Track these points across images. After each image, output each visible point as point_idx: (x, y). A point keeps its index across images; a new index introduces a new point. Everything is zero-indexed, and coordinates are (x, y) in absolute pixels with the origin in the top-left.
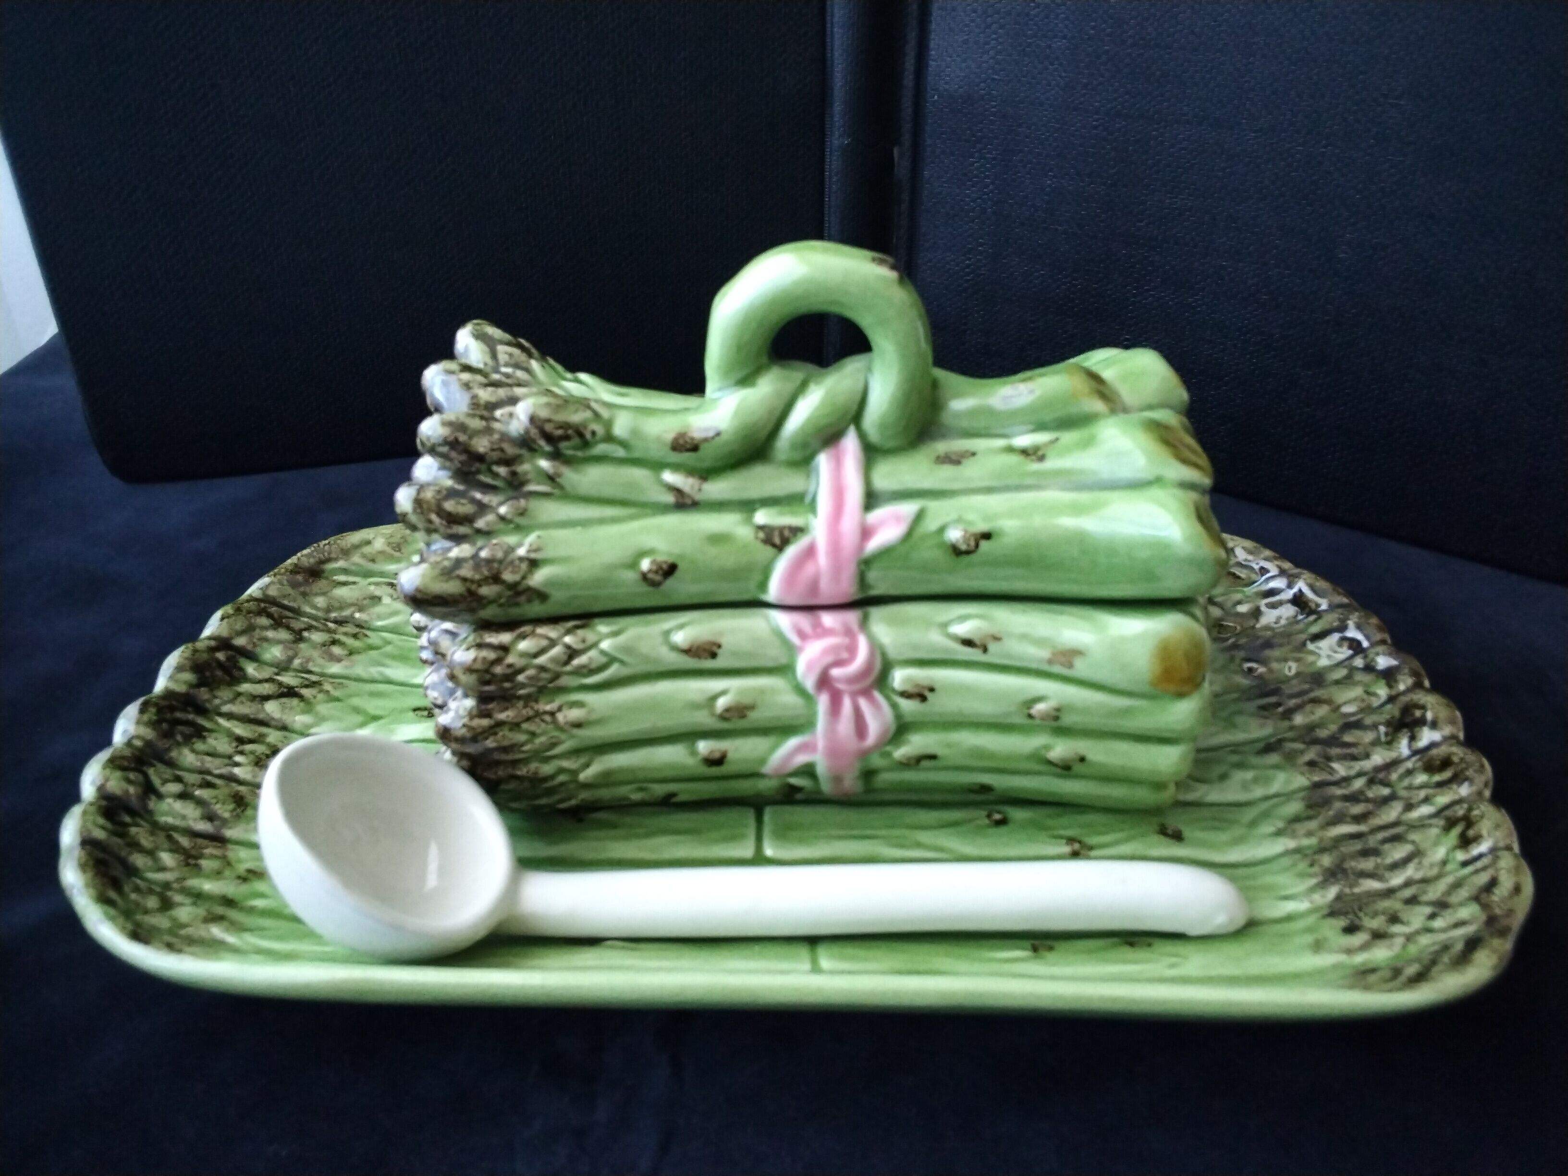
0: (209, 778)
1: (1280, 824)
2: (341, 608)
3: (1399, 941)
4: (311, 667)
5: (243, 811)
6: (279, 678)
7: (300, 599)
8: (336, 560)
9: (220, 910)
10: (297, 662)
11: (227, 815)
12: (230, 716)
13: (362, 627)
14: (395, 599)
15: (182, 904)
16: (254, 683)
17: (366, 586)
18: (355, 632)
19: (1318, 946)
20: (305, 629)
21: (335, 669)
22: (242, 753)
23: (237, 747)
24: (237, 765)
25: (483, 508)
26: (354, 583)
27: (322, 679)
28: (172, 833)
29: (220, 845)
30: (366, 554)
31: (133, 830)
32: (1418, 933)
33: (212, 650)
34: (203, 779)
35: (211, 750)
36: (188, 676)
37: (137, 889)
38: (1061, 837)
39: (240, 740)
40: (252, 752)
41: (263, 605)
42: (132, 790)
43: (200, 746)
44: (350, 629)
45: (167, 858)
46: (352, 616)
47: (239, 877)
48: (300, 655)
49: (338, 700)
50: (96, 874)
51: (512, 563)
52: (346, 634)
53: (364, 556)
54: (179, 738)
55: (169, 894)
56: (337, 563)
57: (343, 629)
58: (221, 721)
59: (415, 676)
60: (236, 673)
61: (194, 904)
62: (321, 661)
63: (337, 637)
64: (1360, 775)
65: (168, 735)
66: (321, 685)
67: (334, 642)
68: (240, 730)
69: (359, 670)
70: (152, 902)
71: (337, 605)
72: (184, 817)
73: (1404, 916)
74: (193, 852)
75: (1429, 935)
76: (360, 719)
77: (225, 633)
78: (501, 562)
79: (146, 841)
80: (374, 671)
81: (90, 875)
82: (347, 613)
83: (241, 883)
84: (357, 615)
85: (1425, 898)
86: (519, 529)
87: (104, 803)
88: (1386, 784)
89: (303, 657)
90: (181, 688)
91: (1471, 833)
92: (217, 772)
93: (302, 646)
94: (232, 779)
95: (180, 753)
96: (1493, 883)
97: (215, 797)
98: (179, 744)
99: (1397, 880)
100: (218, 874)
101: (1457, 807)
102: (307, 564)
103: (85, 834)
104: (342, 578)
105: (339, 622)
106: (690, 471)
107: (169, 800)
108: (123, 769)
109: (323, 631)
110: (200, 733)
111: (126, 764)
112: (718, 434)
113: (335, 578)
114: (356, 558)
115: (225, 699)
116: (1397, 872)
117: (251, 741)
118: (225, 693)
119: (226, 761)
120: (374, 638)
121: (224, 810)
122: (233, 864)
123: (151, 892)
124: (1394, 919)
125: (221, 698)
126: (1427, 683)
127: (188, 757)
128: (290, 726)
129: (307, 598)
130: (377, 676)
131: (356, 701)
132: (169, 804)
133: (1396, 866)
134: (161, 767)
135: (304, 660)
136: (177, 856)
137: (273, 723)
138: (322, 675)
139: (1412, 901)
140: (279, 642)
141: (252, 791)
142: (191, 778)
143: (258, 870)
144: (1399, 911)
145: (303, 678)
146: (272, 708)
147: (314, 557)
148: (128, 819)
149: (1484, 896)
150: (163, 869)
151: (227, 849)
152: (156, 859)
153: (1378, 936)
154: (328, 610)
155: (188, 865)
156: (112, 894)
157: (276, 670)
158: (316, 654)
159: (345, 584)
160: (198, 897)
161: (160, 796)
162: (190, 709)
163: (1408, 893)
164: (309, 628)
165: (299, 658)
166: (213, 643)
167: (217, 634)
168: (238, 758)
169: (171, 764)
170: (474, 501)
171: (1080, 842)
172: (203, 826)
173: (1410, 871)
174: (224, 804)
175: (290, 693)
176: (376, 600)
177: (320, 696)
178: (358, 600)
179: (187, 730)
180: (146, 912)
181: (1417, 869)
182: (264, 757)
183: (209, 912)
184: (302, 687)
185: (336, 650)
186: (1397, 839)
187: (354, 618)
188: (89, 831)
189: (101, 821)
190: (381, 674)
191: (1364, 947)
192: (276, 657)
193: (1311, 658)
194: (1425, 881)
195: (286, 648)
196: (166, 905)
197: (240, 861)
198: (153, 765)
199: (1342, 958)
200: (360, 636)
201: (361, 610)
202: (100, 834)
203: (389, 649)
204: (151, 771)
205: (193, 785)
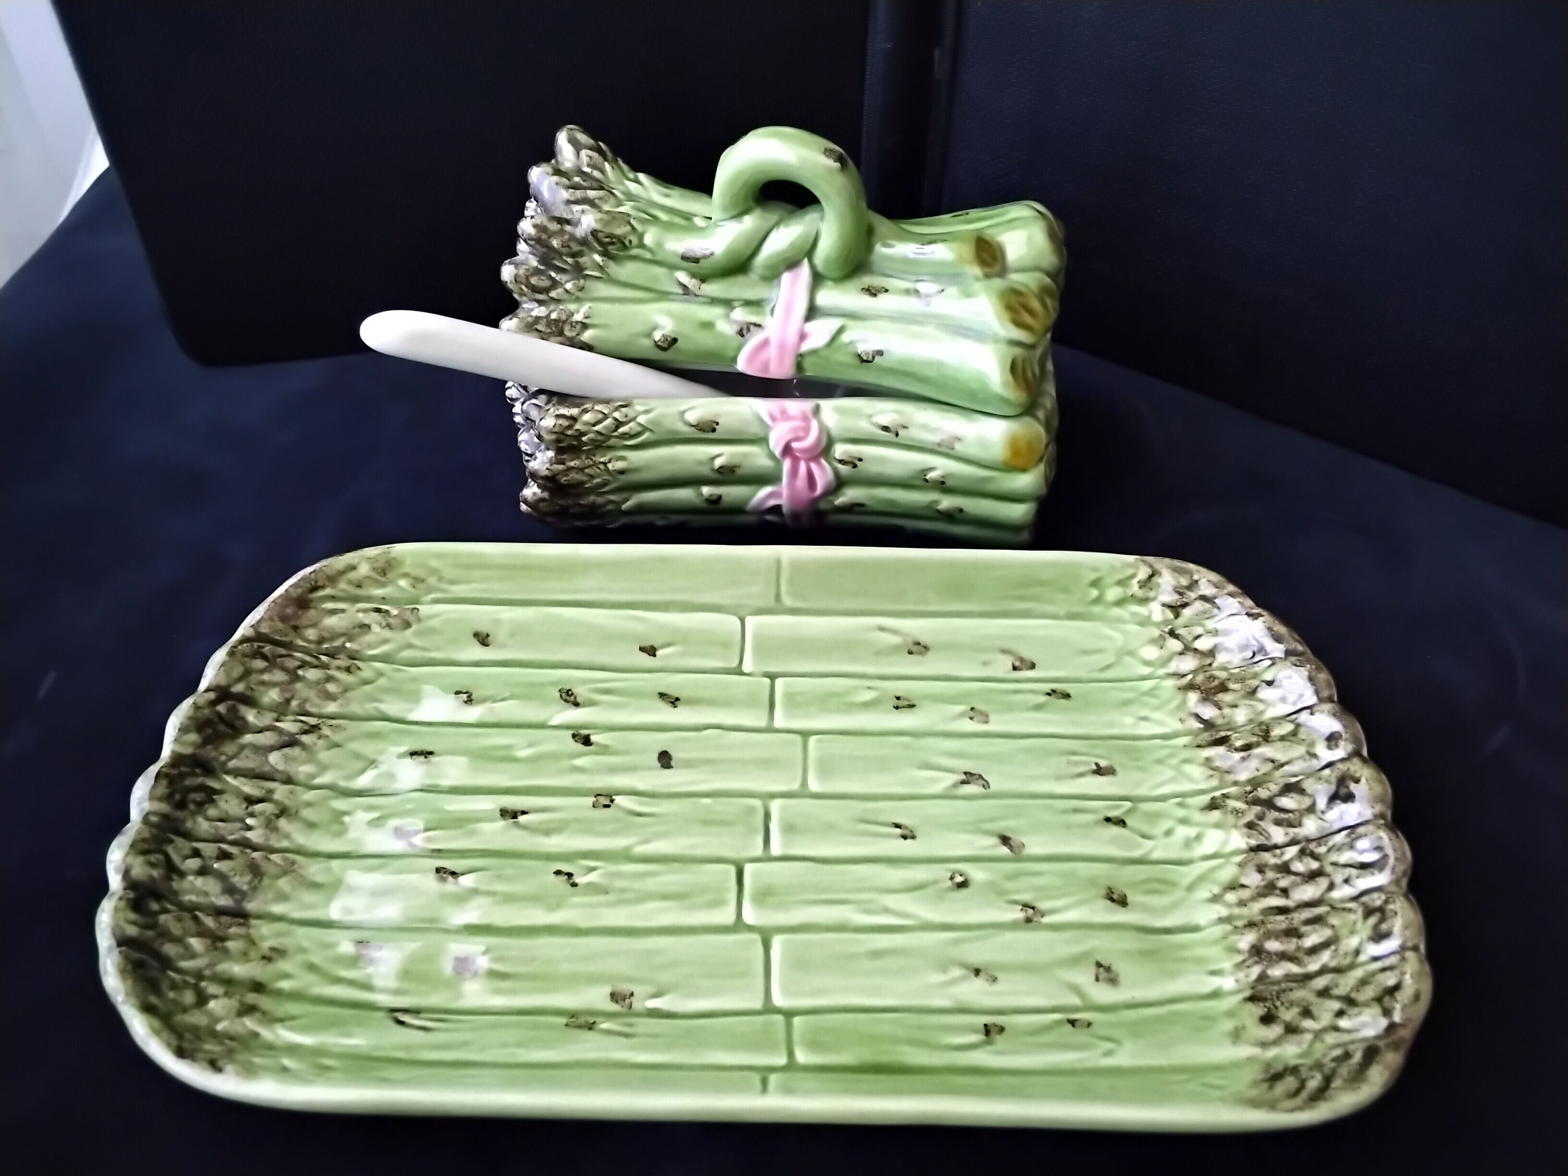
0: (224, 846)
1: (1216, 890)
2: (332, 639)
3: (1308, 1037)
4: (309, 708)
5: (260, 882)
6: (278, 724)
7: (292, 633)
8: (323, 587)
9: (252, 998)
10: (294, 703)
11: (245, 888)
12: (237, 773)
13: (354, 659)
14: (383, 628)
15: (215, 997)
16: (255, 733)
17: (355, 613)
18: (348, 665)
19: (1237, 1035)
20: (300, 667)
21: (332, 708)
22: (252, 815)
23: (247, 808)
24: (249, 828)
25: (555, 284)
26: (343, 611)
27: (320, 722)
28: (197, 913)
29: (242, 921)
30: (351, 580)
31: (163, 918)
32: (1324, 1030)
33: (213, 703)
34: (219, 848)
35: (223, 816)
36: (193, 737)
37: (174, 986)
38: (1016, 902)
39: (250, 801)
40: (262, 813)
41: (256, 645)
42: (155, 873)
43: (212, 812)
44: (343, 662)
45: (196, 943)
46: (344, 647)
47: (264, 958)
48: (296, 698)
49: (337, 745)
50: (135, 980)
51: (571, 323)
52: (338, 668)
53: (350, 582)
54: (192, 807)
55: (203, 984)
56: (324, 591)
57: (337, 663)
58: (229, 779)
59: (411, 711)
60: (238, 724)
61: (227, 994)
62: (317, 701)
63: (332, 672)
64: (1293, 842)
65: (181, 805)
66: (320, 729)
67: (329, 679)
68: (248, 788)
69: (355, 708)
70: (189, 997)
71: (327, 635)
72: (206, 894)
73: (1314, 1010)
74: (220, 933)
75: (1336, 1034)
76: (360, 765)
77: (223, 681)
78: (564, 322)
79: (175, 929)
80: (370, 708)
81: (130, 982)
82: (337, 643)
83: (266, 964)
84: (348, 645)
85: (1336, 992)
86: (578, 300)
87: (131, 895)
88: (1315, 857)
89: (300, 699)
90: (188, 750)
91: (1384, 927)
92: (231, 838)
93: (298, 686)
94: (245, 844)
95: (195, 822)
96: (1397, 987)
97: (233, 870)
98: (194, 814)
99: (1313, 966)
100: (244, 956)
101: (1375, 895)
102: (295, 595)
103: (118, 934)
104: (330, 605)
105: (332, 655)
106: (693, 275)
107: (191, 878)
108: (144, 852)
109: (316, 667)
110: (210, 795)
111: (146, 846)
112: (712, 254)
113: (324, 606)
114: (343, 585)
115: (230, 754)
116: (1314, 957)
117: (261, 801)
118: (229, 748)
119: (239, 825)
120: (367, 670)
121: (242, 881)
122: (257, 942)
123: (186, 985)
124: (1307, 1013)
125: (226, 755)
126: (1365, 752)
127: (203, 826)
128: (295, 778)
129: (298, 631)
130: (373, 712)
131: (355, 746)
132: (192, 883)
133: (1314, 951)
134: (179, 840)
135: (301, 701)
136: (204, 940)
137: (278, 776)
138: (319, 716)
139: (1325, 993)
140: (275, 684)
141: (266, 858)
142: (209, 849)
143: (280, 947)
144: (1312, 1004)
145: (302, 721)
146: (275, 759)
147: (301, 587)
148: (155, 906)
149: (1387, 999)
150: (193, 956)
151: (249, 926)
152: (187, 947)
153: (1291, 1030)
154: (321, 641)
155: (216, 948)
156: (153, 999)
157: (275, 715)
158: (311, 694)
159: (334, 612)
160: (228, 982)
161: (182, 874)
162: (198, 771)
163: (1320, 983)
164: (304, 665)
165: (296, 700)
166: (212, 695)
167: (214, 683)
168: (249, 821)
169: (188, 836)
170: (550, 277)
171: (1033, 908)
172: (224, 901)
173: (1325, 957)
174: (241, 875)
175: (291, 742)
176: (365, 627)
177: (321, 742)
178: (347, 629)
179: (197, 796)
180: (185, 1010)
181: (1333, 957)
182: (273, 818)
183: (242, 1004)
184: (302, 734)
185: (331, 687)
186: (1317, 920)
187: (346, 648)
188: (121, 928)
189: (132, 916)
190: (377, 709)
191: (1276, 1042)
192: (274, 700)
193: (1260, 707)
194: (1338, 970)
195: (283, 690)
196: (202, 999)
197: (263, 938)
198: (171, 842)
199: (1256, 1051)
200: (353, 669)
201: (350, 640)
202: (132, 931)
203: (382, 682)
204: (170, 849)
205: (211, 858)
